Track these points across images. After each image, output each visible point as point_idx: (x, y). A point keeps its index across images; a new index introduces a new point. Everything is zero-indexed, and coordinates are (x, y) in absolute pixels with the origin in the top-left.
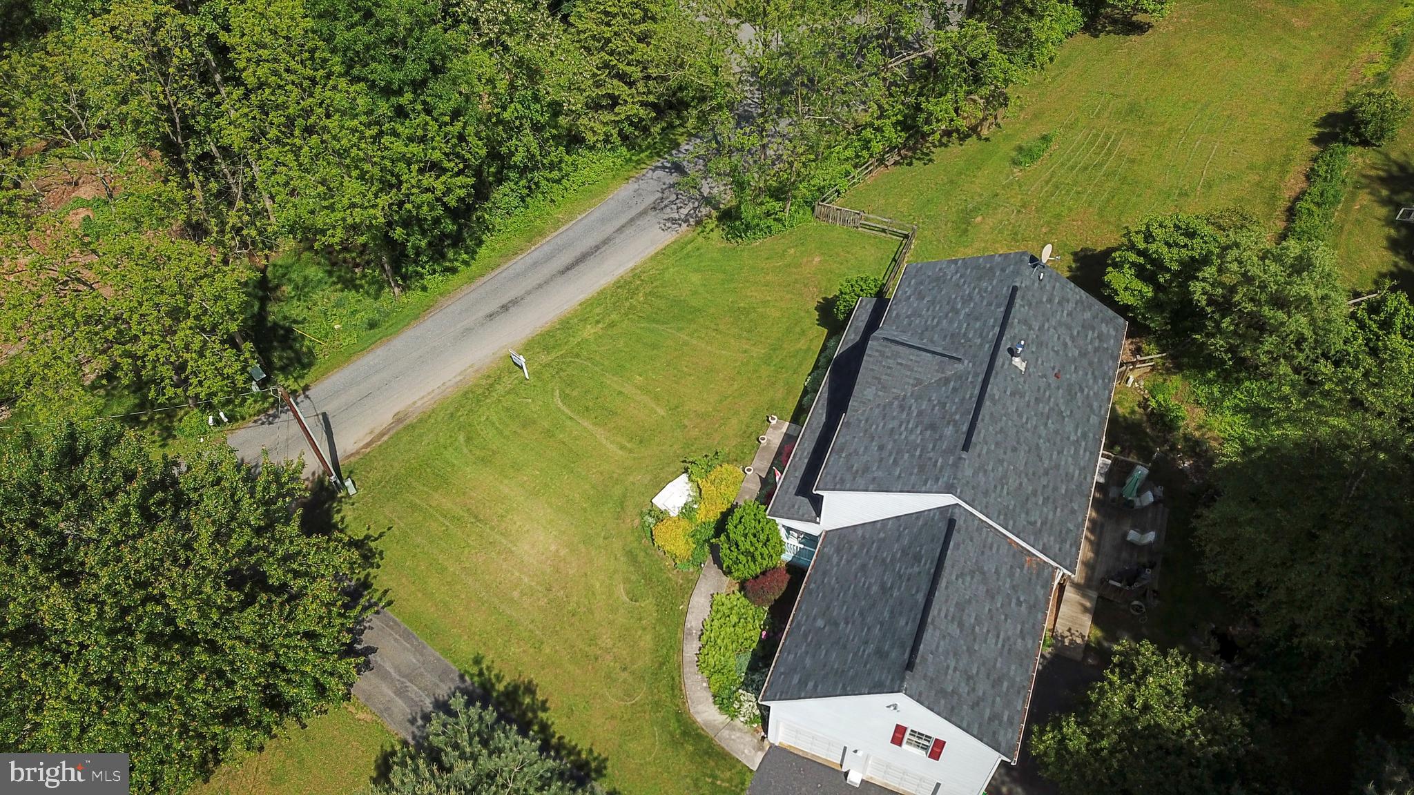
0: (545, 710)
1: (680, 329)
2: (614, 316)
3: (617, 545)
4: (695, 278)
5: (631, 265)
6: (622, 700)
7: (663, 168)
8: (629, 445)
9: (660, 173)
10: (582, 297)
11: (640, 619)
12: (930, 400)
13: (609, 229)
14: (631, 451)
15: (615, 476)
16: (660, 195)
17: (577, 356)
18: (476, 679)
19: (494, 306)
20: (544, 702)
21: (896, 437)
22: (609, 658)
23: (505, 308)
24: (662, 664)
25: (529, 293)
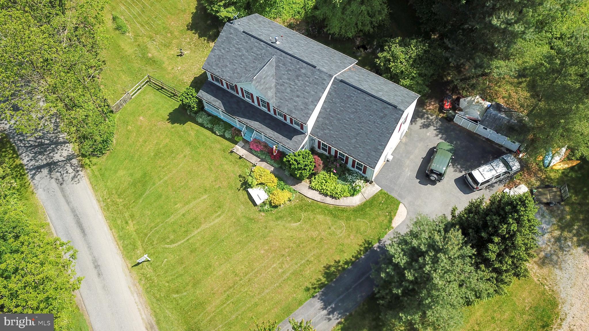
0: (339, 262)
1: (154, 184)
2: (127, 215)
3: (272, 224)
4: (121, 173)
5: (95, 202)
6: (343, 231)
7: (34, 174)
8: (219, 213)
9: (37, 177)
10: (106, 228)
11: (309, 219)
12: (284, 74)
13: (65, 208)
14: (223, 212)
15: (234, 220)
16: (53, 180)
17: (146, 235)
18: (317, 290)
19: (93, 273)
20: (335, 262)
21: (296, 90)
22: (323, 233)
23: (97, 267)
24: (332, 213)
25: (92, 254)
